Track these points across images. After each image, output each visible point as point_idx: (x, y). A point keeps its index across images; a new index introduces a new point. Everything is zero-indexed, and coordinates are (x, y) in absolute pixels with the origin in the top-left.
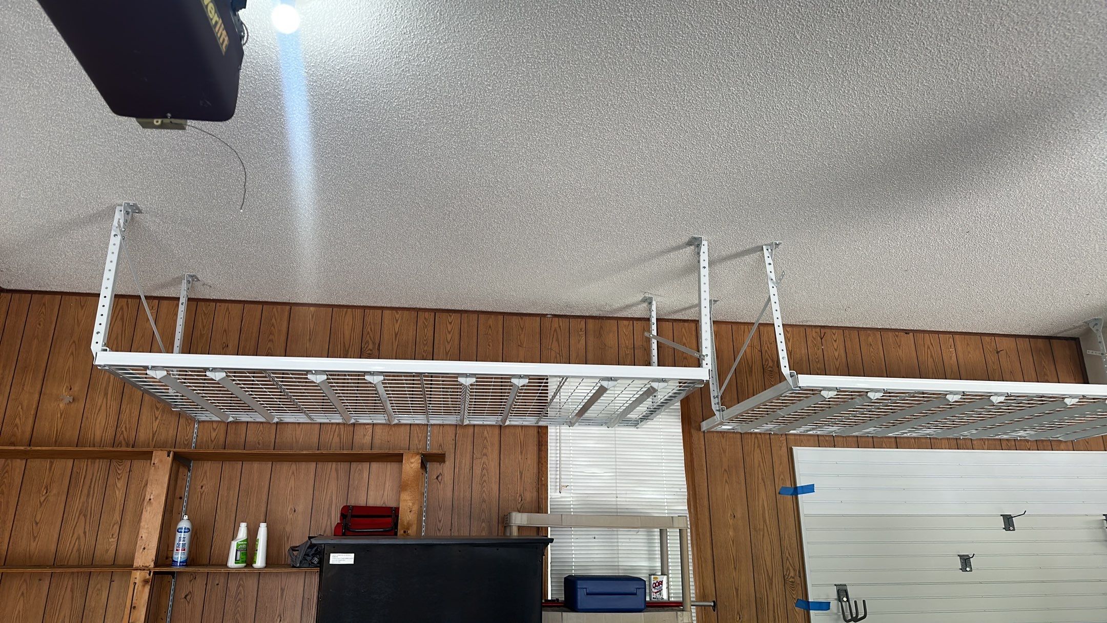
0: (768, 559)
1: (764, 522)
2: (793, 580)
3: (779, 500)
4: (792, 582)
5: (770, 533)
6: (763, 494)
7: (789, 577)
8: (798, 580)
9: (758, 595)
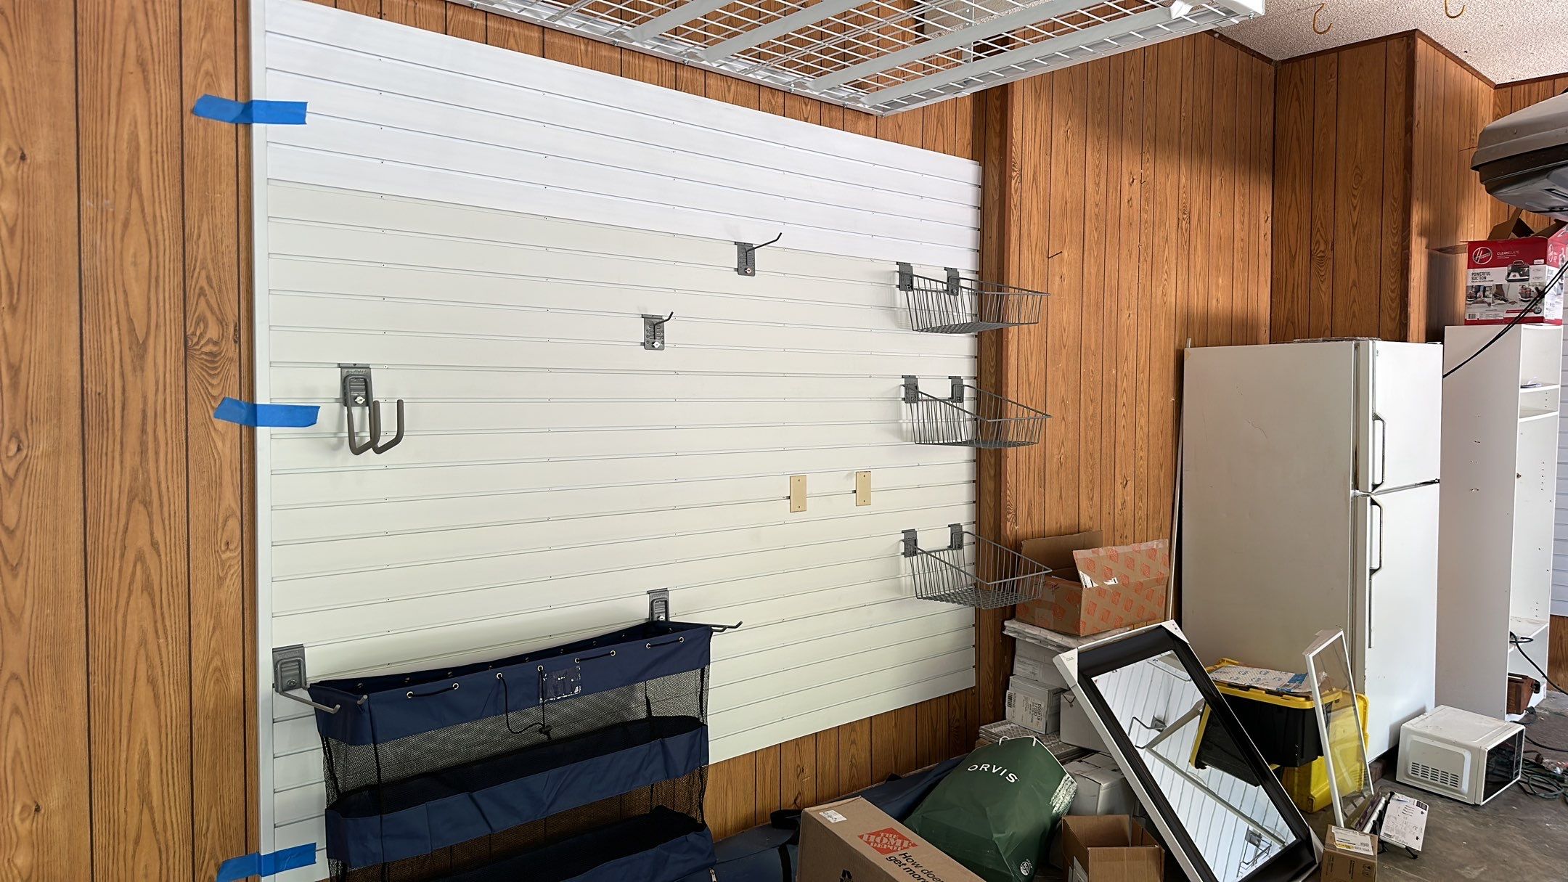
0: (137, 292)
1: (132, 186)
2: (215, 349)
3: (190, 130)
4: (211, 354)
5: (149, 219)
6: (135, 104)
7: (202, 342)
8: (230, 350)
9: (90, 386)
